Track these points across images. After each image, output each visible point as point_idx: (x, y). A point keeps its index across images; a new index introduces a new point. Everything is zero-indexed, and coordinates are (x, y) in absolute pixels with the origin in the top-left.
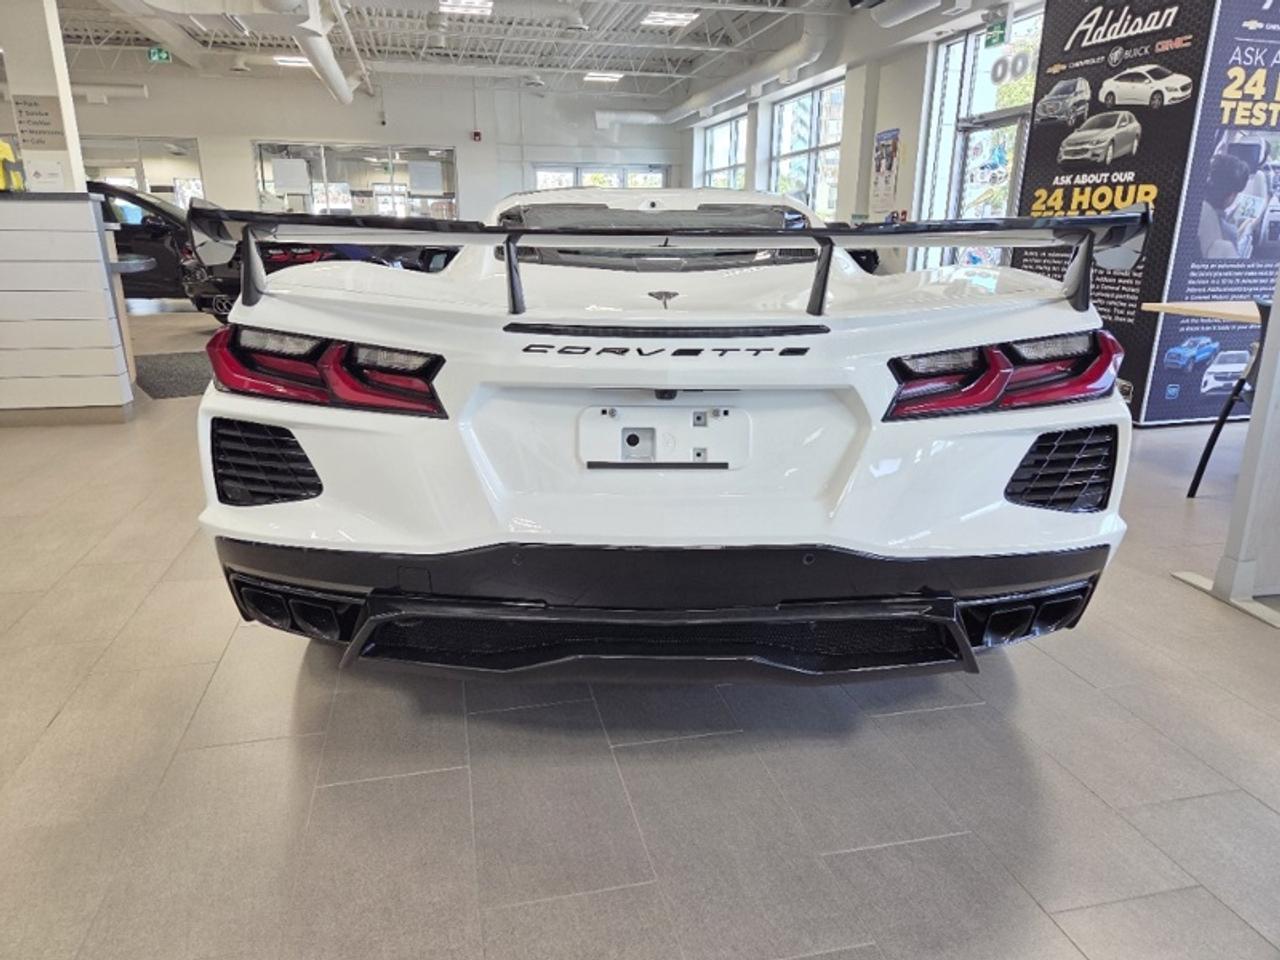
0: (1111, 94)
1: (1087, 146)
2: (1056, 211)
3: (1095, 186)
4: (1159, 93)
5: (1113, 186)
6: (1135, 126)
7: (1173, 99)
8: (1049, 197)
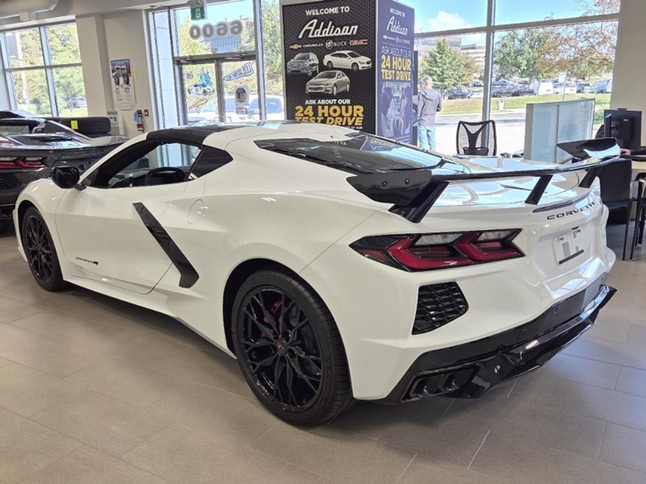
0: (329, 62)
1: (322, 86)
2: (310, 117)
3: (330, 106)
4: (355, 64)
5: (340, 106)
6: (346, 78)
7: (363, 67)
8: (304, 110)
